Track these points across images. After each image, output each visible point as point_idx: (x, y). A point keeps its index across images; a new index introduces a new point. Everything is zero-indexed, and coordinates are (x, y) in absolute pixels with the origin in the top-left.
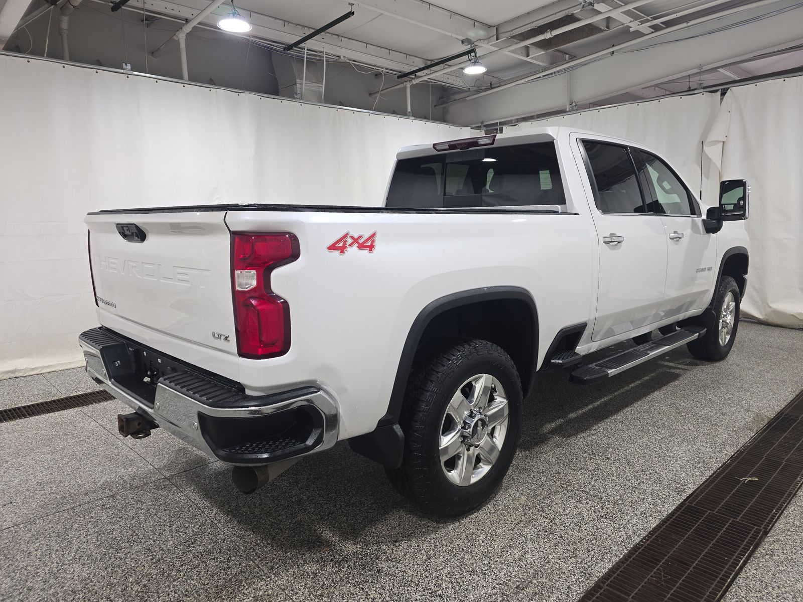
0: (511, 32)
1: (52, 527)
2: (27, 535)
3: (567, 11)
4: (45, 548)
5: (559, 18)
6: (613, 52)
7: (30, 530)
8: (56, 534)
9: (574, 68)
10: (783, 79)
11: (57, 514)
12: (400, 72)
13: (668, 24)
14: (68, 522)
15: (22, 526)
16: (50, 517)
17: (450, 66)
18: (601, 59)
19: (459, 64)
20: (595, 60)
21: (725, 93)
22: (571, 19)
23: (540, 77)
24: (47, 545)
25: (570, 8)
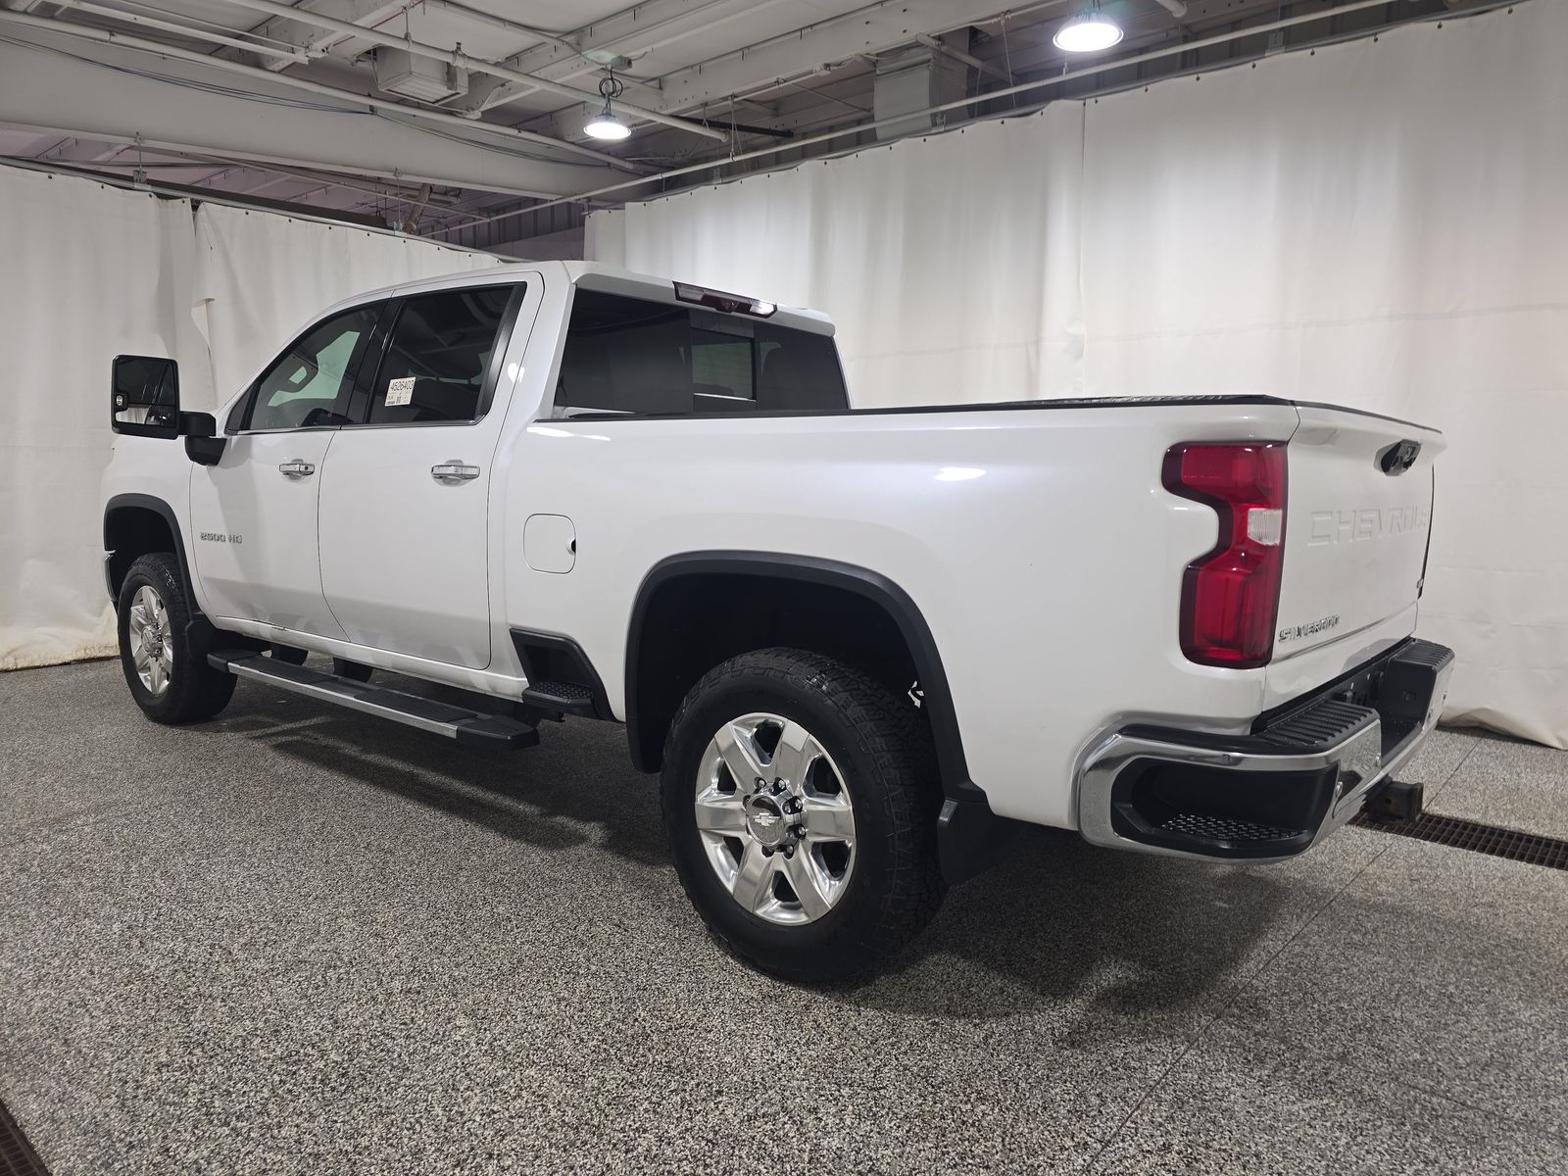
1: (1502, 1087)
2: (1557, 1104)
4: (1544, 1067)
7: (1546, 1110)
8: (1508, 1071)
11: (1469, 1103)
14: (1469, 1075)
15: (1553, 1129)
16: (1488, 1106)
24: (1538, 1067)
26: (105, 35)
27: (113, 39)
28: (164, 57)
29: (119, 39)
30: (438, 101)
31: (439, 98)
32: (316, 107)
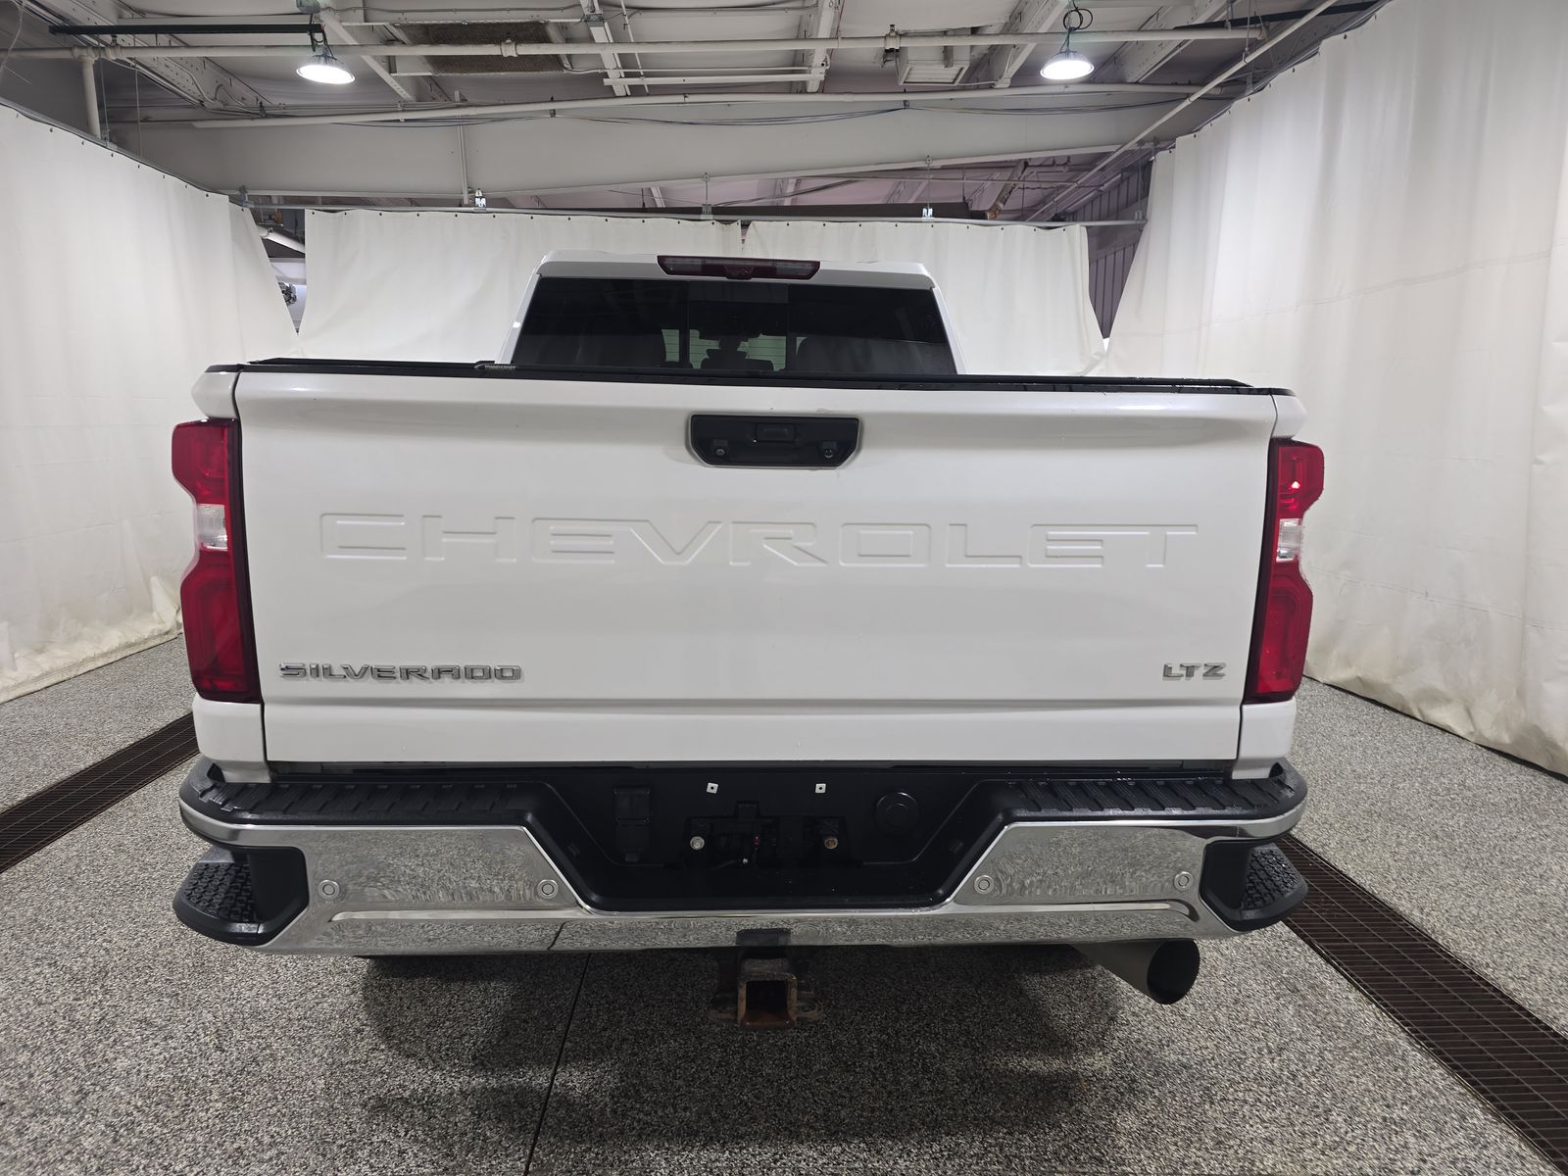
0: (400, 15)
3: (535, 13)
5: (519, 21)
6: (553, 113)
9: (474, 121)
10: (822, 223)
12: (60, 17)
13: (656, 90)
17: (188, 46)
18: (531, 118)
19: (267, 46)
20: (519, 117)
21: (748, 226)
22: (536, 32)
23: (398, 121)
25: (540, 9)
26: (680, 99)
27: (687, 100)
28: (729, 104)
29: (692, 98)
30: (955, 79)
31: (954, 77)
32: (851, 115)
